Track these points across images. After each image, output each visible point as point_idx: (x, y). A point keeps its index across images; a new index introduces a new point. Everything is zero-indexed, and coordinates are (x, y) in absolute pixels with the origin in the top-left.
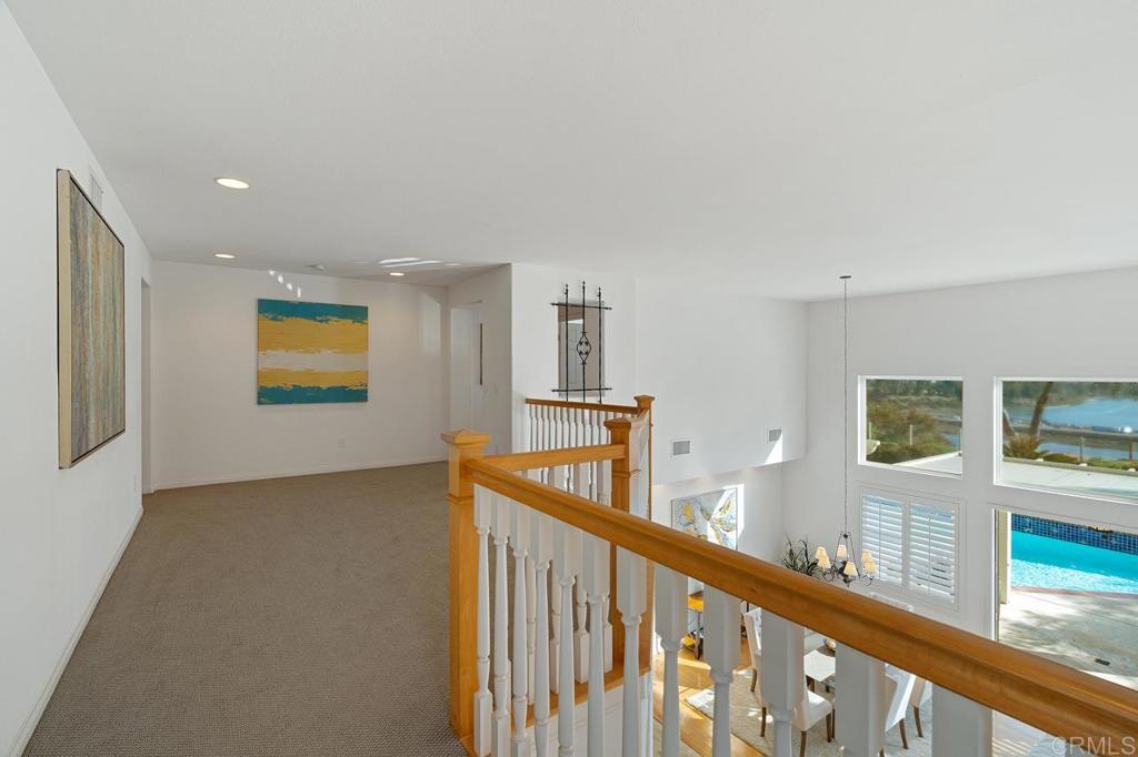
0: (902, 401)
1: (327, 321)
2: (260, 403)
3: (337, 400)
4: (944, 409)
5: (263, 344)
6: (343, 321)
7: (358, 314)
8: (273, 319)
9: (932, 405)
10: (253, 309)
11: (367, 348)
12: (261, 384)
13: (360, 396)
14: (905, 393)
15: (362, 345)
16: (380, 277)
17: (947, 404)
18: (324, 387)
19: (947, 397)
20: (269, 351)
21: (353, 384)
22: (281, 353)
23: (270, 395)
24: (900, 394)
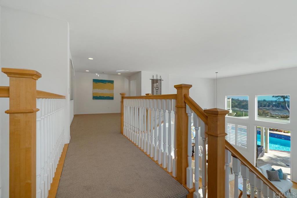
0: (264, 109)
1: (106, 83)
2: (93, 99)
3: (107, 99)
4: (277, 111)
5: (94, 87)
6: (109, 83)
7: (112, 82)
8: (96, 83)
9: (274, 110)
10: (92, 81)
11: (113, 89)
12: (94, 95)
13: (112, 98)
14: (265, 106)
15: (113, 88)
16: (116, 74)
17: (278, 110)
18: (105, 96)
19: (278, 108)
20: (95, 89)
21: (110, 96)
22: (97, 89)
23: (95, 98)
24: (263, 107)
